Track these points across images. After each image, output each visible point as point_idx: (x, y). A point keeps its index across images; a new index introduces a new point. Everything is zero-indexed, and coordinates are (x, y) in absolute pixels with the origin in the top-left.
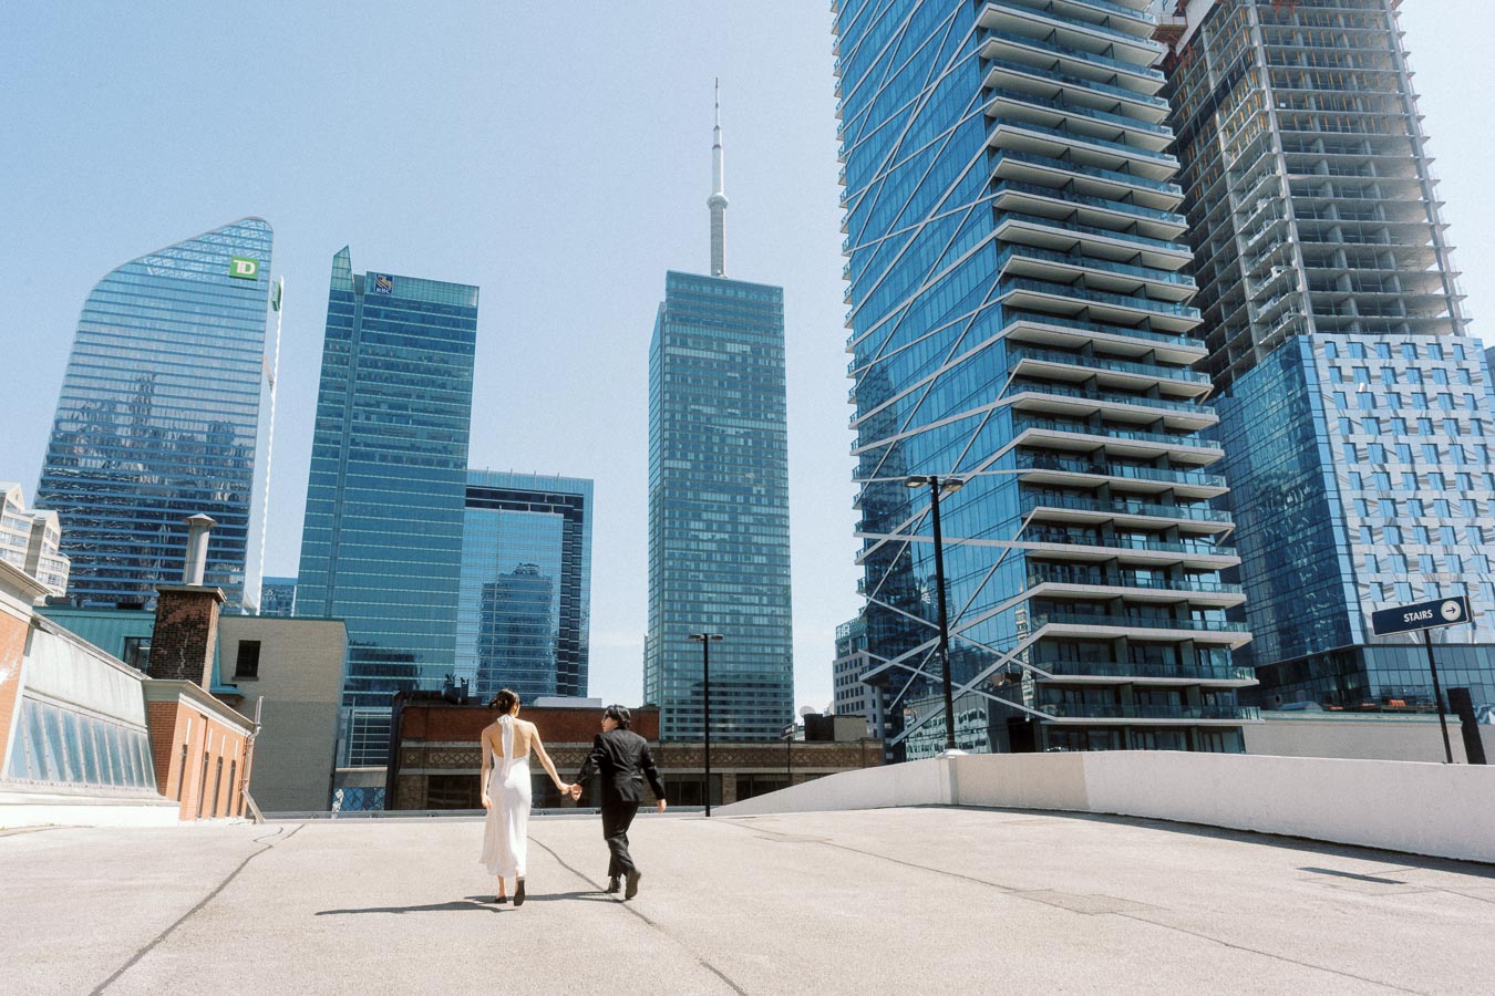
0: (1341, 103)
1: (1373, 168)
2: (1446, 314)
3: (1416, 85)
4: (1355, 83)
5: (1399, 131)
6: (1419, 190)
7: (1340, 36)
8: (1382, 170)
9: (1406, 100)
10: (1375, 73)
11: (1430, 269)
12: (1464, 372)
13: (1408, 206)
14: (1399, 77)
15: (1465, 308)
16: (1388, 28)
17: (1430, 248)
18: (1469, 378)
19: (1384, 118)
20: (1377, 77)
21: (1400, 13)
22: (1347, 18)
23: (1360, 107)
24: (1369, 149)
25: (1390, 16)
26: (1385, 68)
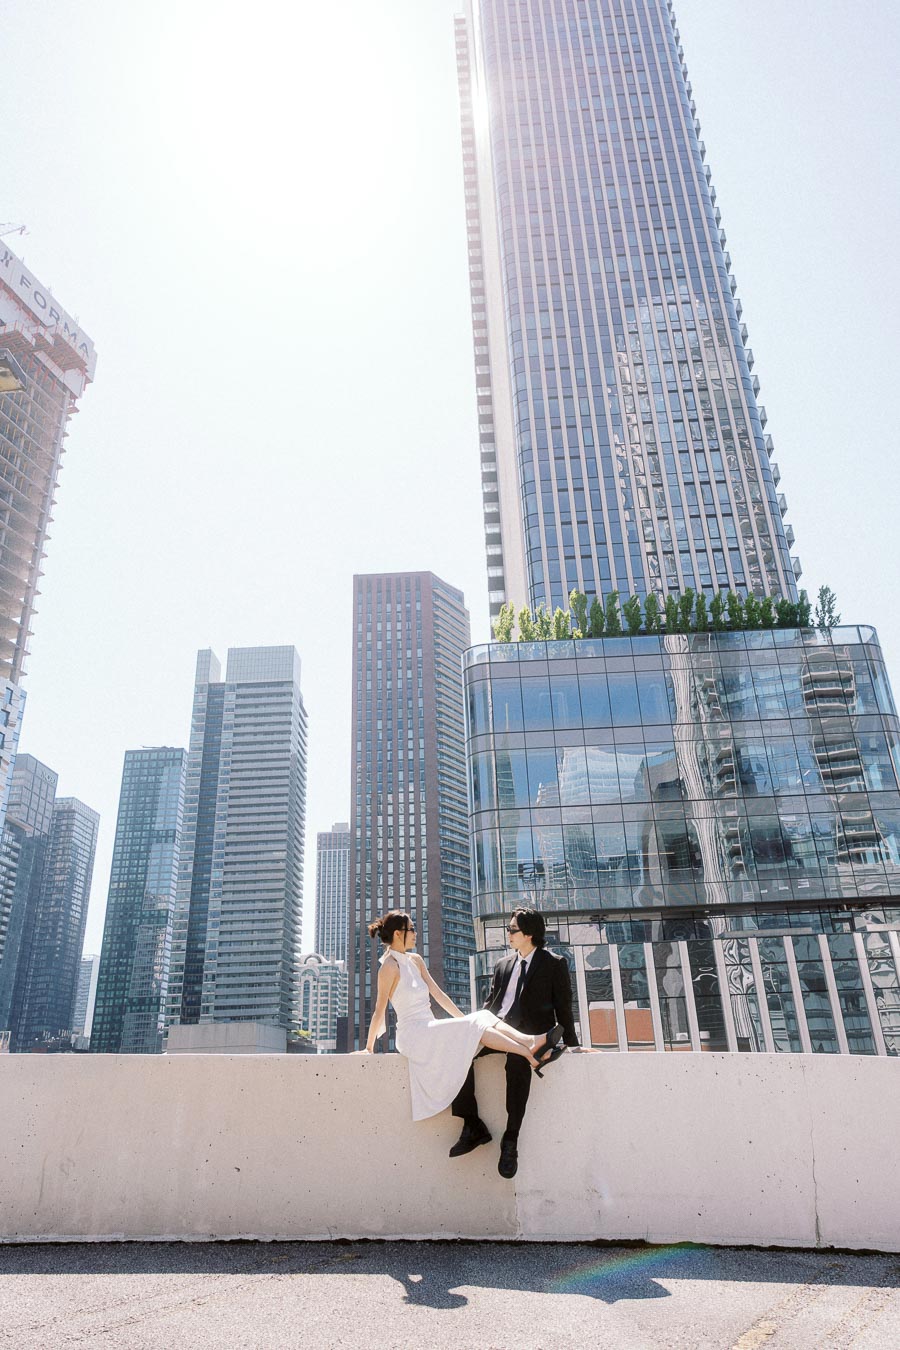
0: (7, 451)
1: (8, 515)
2: (10, 661)
3: (61, 477)
4: (22, 444)
5: (36, 502)
6: (30, 555)
7: (27, 403)
8: (12, 523)
9: (49, 482)
10: (38, 448)
11: (14, 619)
12: (5, 713)
13: (18, 561)
14: (52, 464)
15: (27, 663)
16: (60, 423)
17: (20, 603)
18: (7, 720)
19: (30, 485)
20: (38, 452)
21: (70, 419)
22: (37, 394)
23: (18, 465)
24: (11, 501)
25: (64, 416)
26: (47, 450)
